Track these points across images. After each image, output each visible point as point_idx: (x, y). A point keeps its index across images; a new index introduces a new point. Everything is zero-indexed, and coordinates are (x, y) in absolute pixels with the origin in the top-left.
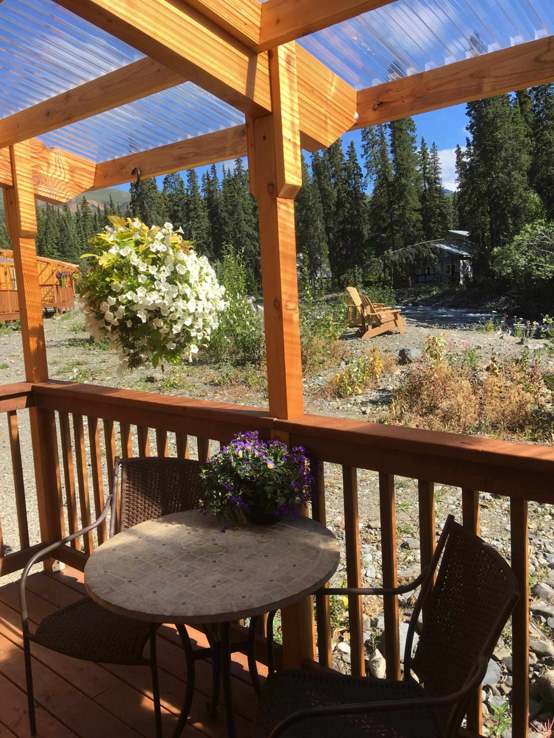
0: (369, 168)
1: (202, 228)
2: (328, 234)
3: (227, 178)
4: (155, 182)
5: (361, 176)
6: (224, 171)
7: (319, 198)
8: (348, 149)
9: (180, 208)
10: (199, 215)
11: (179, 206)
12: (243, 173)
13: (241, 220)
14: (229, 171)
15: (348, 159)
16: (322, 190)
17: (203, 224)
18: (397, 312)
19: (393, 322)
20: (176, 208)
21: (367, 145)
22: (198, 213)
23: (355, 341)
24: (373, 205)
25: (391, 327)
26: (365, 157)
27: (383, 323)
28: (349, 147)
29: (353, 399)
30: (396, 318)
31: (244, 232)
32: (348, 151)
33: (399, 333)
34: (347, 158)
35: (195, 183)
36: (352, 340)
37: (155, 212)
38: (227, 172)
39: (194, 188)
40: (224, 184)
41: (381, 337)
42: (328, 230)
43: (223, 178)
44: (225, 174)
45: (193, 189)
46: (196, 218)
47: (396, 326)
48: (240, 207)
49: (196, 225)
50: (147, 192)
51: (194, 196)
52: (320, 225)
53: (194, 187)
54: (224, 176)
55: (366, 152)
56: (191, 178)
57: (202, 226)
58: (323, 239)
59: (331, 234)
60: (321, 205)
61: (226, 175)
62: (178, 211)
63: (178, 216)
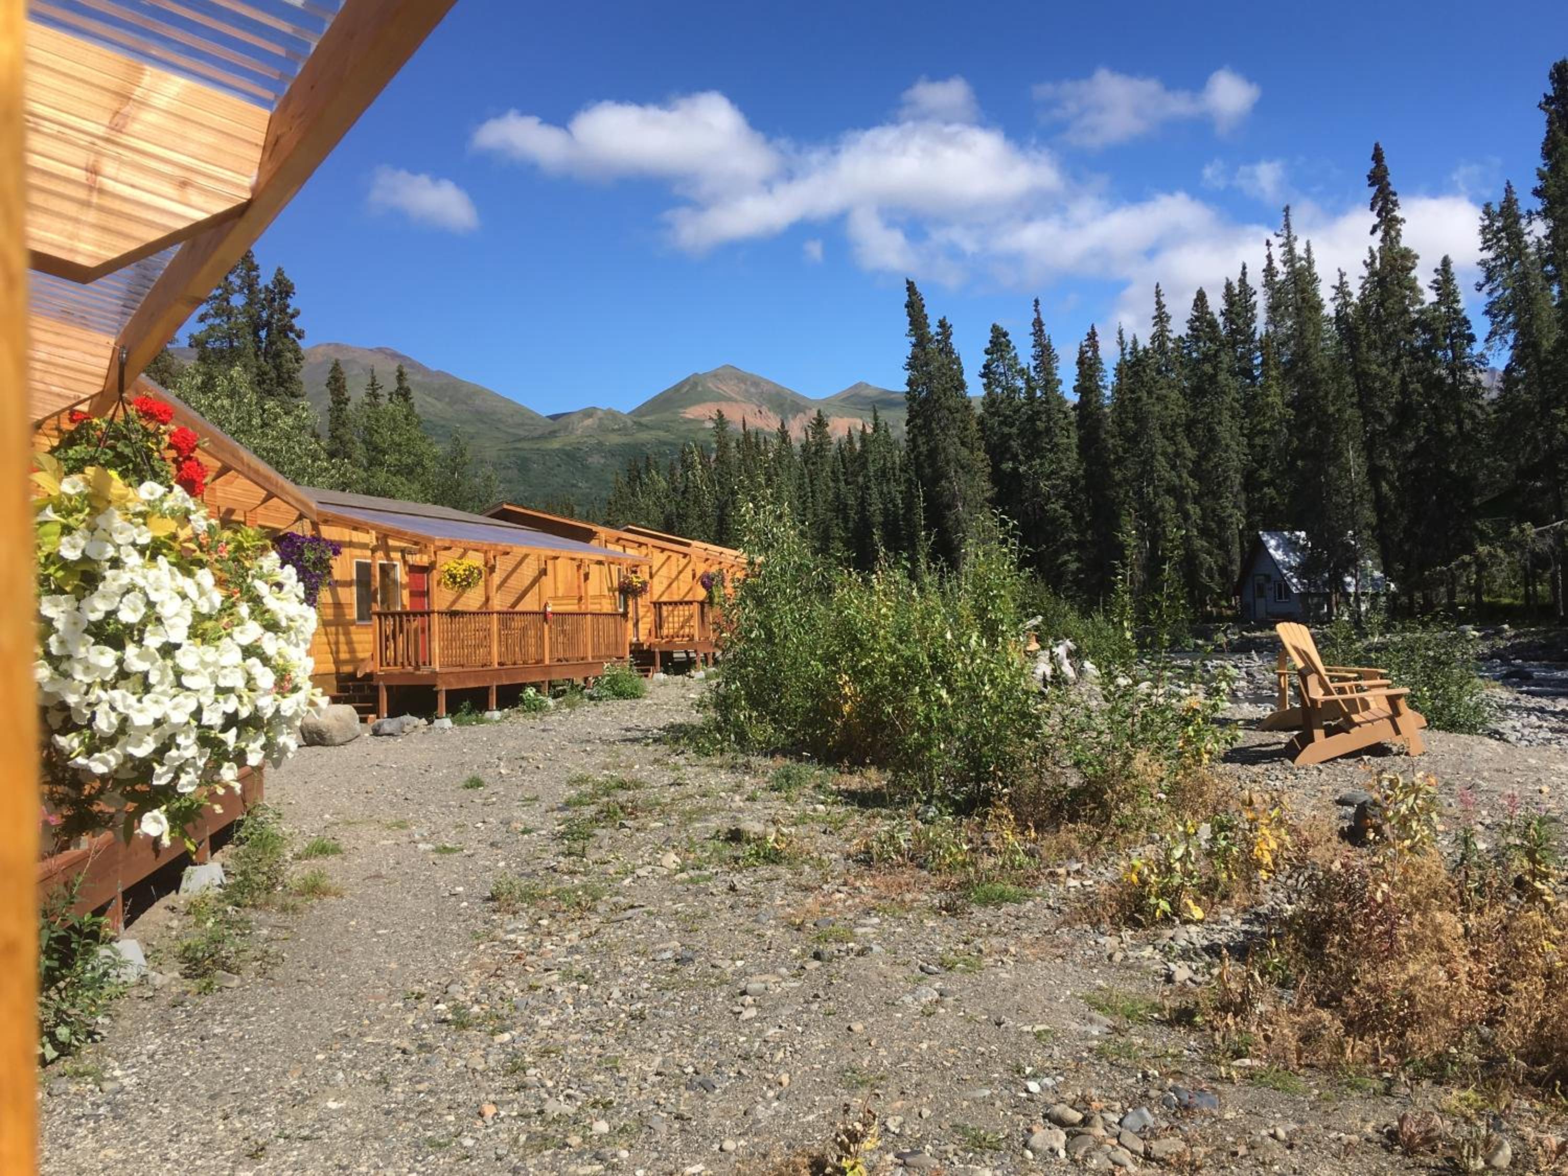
0: (1495, 316)
1: (1063, 473)
2: (1375, 485)
3: (1128, 357)
4: (962, 373)
5: (1471, 339)
6: (1121, 342)
7: (1352, 395)
8: (1435, 276)
9: (1014, 430)
10: (1057, 445)
11: (1012, 425)
12: (1171, 345)
13: (1153, 456)
14: (1135, 342)
15: (1435, 298)
16: (1361, 376)
17: (1065, 464)
18: (1399, 696)
19: (1388, 722)
20: (1006, 430)
21: (1493, 260)
22: (1055, 440)
23: (1276, 769)
24: (1501, 410)
25: (1383, 734)
26: (1486, 289)
27: (1358, 724)
28: (1436, 270)
29: (1169, 933)
30: (1396, 712)
31: (1162, 480)
32: (1435, 282)
33: (1407, 754)
34: (1430, 297)
35: (1050, 374)
36: (1269, 766)
37: (956, 440)
38: (1130, 345)
39: (1051, 383)
40: (1119, 370)
41: (1351, 761)
42: (1375, 474)
43: (1118, 359)
44: (1123, 349)
45: (1045, 386)
46: (1050, 450)
47: (1398, 732)
48: (1153, 423)
49: (1048, 468)
50: (939, 398)
51: (1047, 402)
52: (1353, 459)
53: (1048, 382)
54: (1123, 355)
55: (1489, 279)
56: (1042, 362)
57: (1063, 469)
58: (1361, 496)
59: (1384, 484)
60: (1357, 413)
61: (1128, 350)
62: (1010, 436)
63: (1010, 447)
